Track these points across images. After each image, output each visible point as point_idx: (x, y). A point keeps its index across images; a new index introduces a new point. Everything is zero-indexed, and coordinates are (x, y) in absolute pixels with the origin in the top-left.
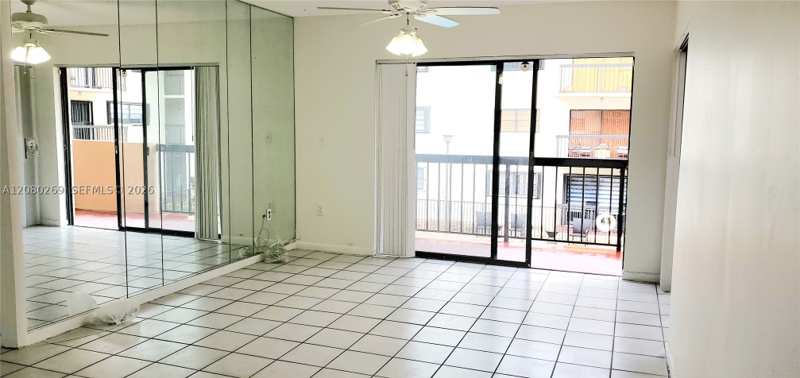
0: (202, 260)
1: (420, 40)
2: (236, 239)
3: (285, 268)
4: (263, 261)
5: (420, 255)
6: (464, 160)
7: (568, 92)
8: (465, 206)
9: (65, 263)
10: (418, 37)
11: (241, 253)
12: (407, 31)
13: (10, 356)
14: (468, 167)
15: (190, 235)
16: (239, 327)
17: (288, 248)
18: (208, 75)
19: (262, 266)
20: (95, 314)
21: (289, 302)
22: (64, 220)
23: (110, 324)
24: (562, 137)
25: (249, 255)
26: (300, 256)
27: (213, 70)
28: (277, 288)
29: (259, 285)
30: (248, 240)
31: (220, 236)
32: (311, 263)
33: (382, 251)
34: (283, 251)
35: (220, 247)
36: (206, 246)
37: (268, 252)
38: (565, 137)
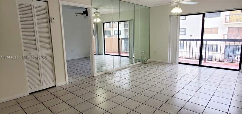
0: (130, 62)
1: (180, 9)
2: (136, 58)
3: (146, 65)
4: (142, 63)
5: (180, 63)
6: (193, 40)
7: (228, 22)
8: (193, 53)
9: (104, 62)
10: (180, 8)
11: (137, 61)
12: (177, 7)
13: (92, 78)
14: (195, 42)
15: (128, 57)
16: (135, 76)
17: (148, 60)
18: (131, 22)
19: (142, 64)
20: (107, 71)
21: (147, 72)
22: (104, 54)
23: (110, 73)
24: (225, 35)
25: (139, 61)
26: (150, 62)
27: (132, 21)
28: (144, 69)
29: (141, 68)
30: (139, 58)
31: (133, 57)
32: (153, 64)
33: (170, 62)
34: (146, 61)
35: (133, 60)
36: (131, 59)
37: (143, 61)
38: (226, 35)
